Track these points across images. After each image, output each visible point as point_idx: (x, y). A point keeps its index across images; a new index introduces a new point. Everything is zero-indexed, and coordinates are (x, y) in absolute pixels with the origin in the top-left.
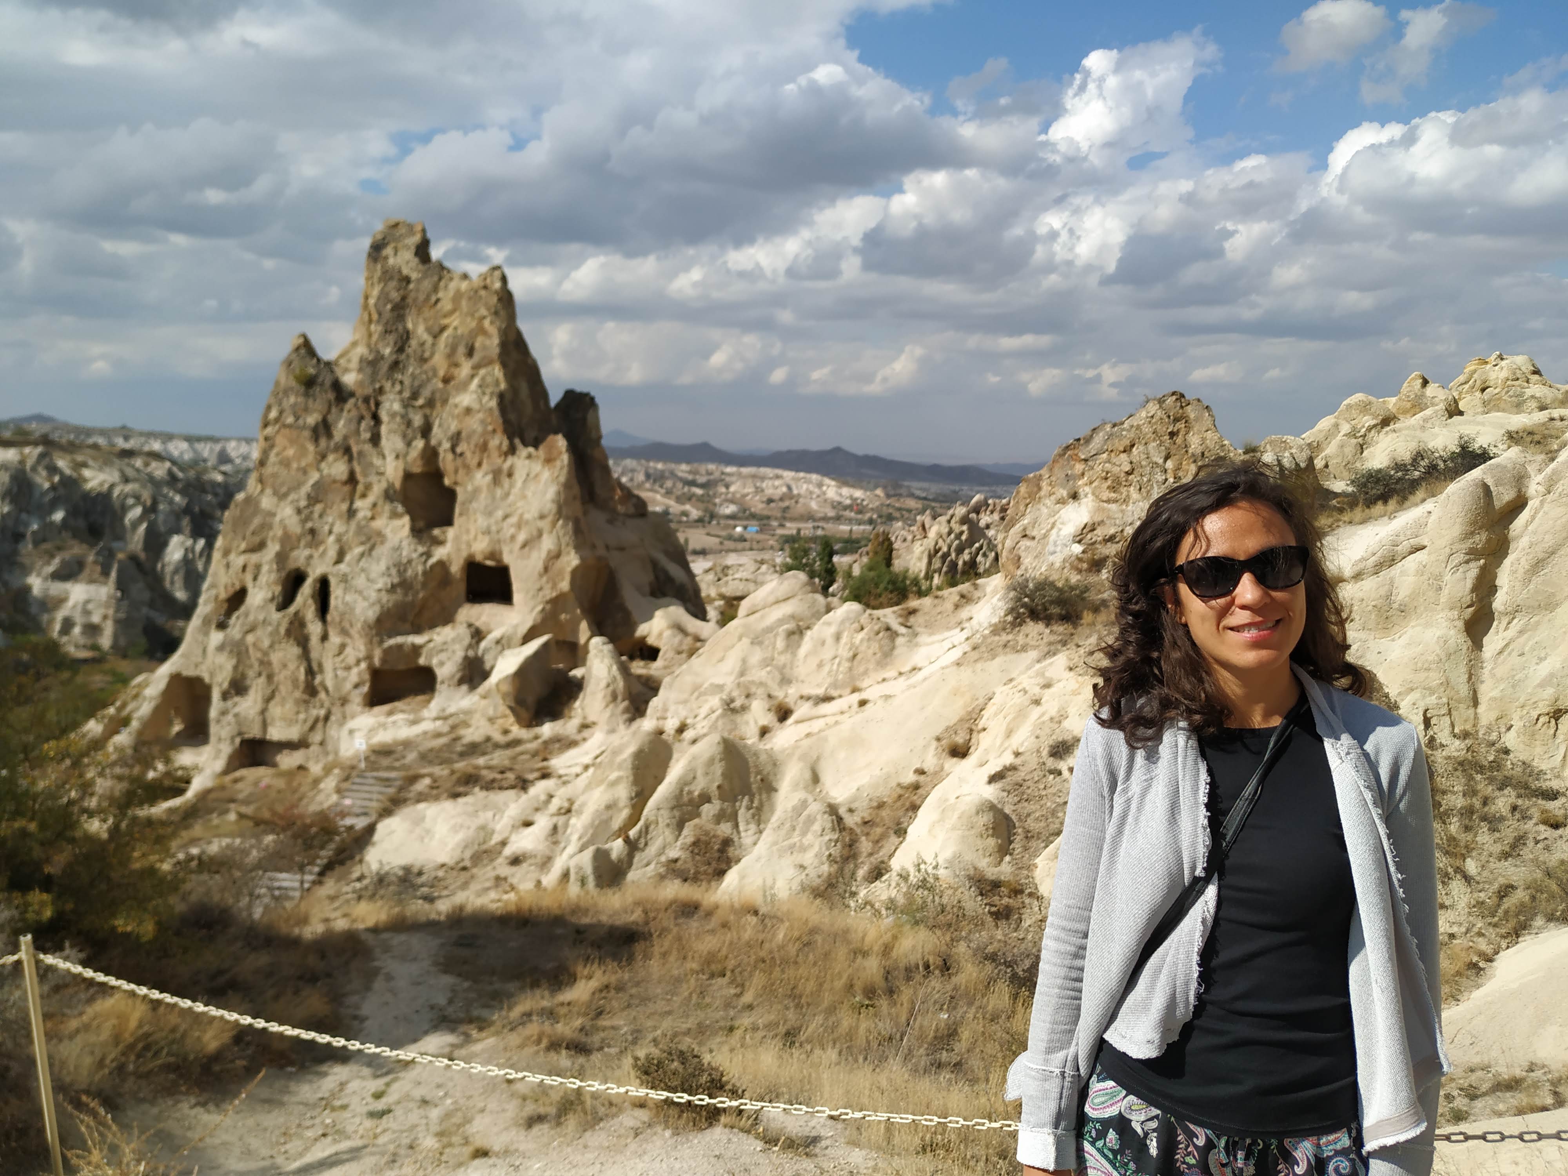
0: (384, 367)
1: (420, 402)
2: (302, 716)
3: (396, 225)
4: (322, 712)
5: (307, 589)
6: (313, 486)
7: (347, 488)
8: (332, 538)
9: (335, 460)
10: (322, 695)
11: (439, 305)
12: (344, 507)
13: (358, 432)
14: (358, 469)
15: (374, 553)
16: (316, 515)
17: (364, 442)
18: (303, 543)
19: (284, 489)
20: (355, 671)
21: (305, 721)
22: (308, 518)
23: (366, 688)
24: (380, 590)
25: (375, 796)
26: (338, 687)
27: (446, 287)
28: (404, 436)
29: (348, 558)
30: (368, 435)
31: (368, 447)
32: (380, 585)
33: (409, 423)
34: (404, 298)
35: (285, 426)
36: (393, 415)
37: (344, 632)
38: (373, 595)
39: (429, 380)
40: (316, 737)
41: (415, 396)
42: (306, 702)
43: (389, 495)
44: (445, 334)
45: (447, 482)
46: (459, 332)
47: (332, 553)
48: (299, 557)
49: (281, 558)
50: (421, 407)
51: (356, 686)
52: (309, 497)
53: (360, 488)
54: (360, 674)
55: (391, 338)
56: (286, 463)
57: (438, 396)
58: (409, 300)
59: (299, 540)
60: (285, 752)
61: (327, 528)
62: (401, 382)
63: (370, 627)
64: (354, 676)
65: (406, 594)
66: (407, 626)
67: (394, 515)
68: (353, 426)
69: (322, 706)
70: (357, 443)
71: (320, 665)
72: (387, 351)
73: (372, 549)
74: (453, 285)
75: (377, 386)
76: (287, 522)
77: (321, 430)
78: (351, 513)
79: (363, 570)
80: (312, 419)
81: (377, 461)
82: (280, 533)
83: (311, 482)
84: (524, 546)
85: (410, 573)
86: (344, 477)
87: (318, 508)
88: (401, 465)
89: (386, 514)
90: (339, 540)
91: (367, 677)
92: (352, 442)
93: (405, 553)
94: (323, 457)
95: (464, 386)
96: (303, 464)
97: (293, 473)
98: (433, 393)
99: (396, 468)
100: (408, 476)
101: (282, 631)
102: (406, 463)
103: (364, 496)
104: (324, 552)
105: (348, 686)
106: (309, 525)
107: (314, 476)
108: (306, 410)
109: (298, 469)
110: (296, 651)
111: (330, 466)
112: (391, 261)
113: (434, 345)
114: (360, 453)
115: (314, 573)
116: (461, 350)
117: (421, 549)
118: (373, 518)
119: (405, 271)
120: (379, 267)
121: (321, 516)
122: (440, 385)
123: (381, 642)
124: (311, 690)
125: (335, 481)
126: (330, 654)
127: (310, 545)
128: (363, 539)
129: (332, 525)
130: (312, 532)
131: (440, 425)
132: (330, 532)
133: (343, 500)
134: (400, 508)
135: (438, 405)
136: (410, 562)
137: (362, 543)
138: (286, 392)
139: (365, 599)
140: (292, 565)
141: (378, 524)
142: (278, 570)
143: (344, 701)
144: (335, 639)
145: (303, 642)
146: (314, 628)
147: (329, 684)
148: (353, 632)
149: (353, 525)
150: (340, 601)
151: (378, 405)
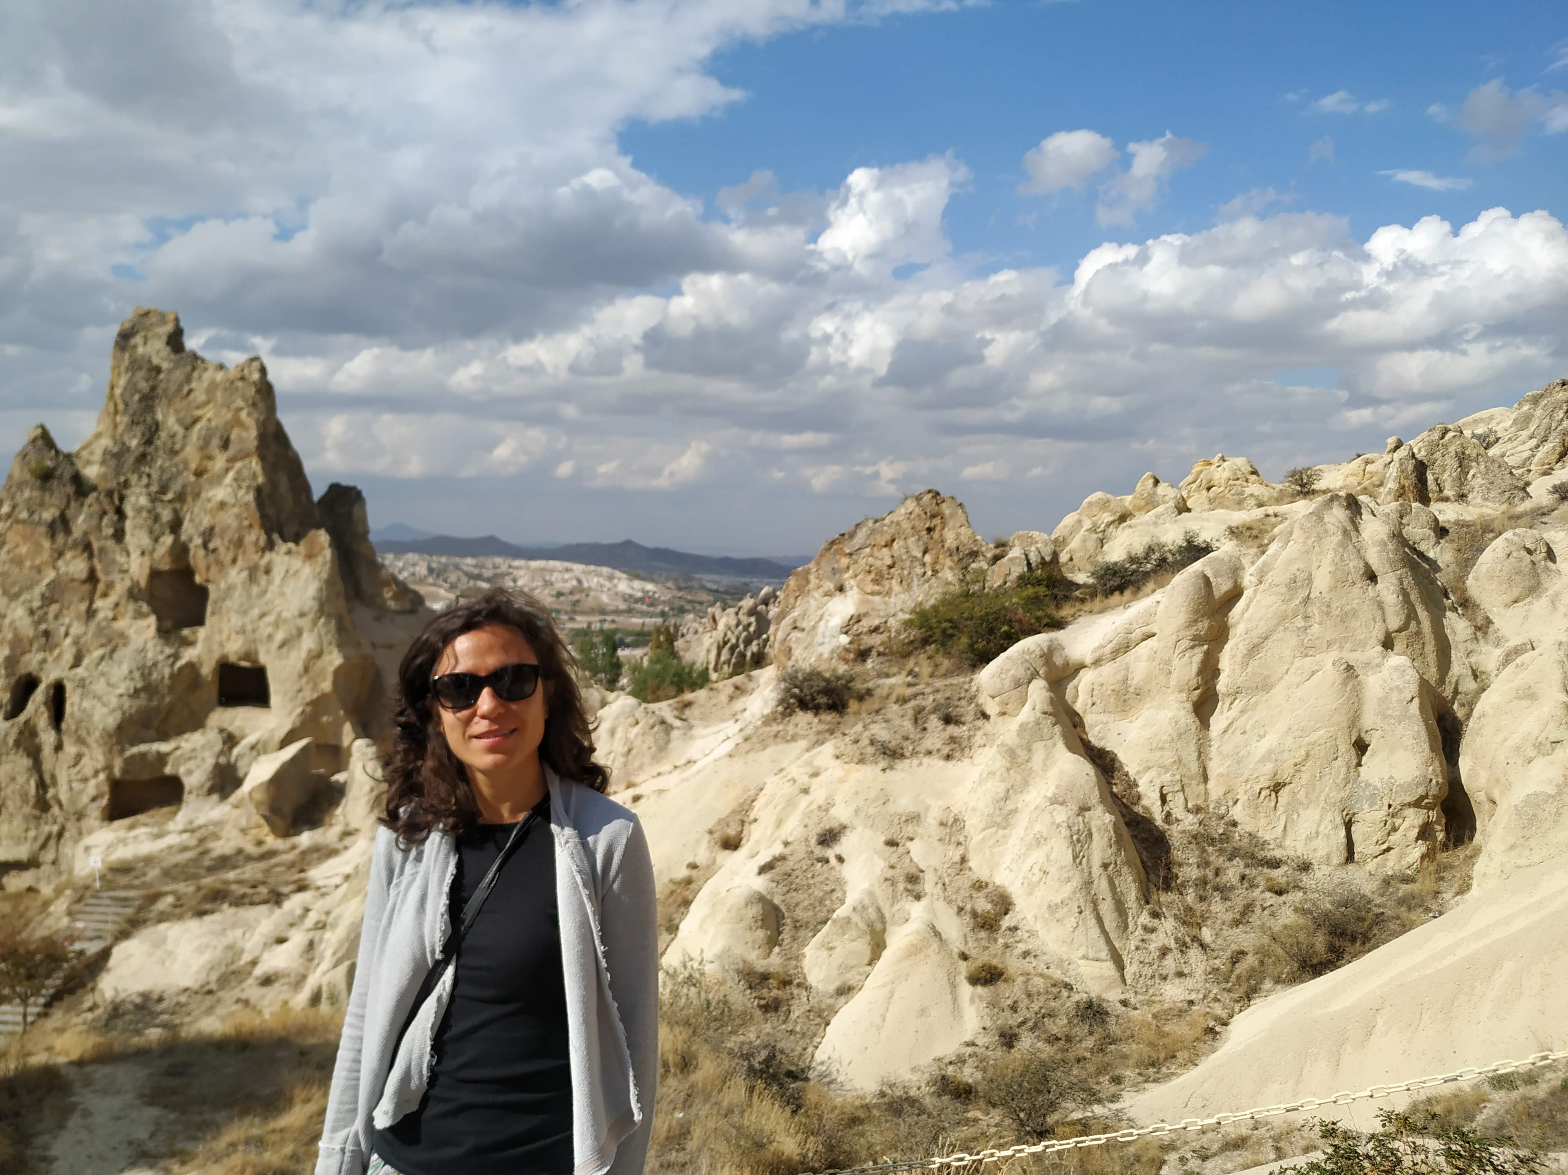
0: (130, 460)
1: (170, 496)
2: (32, 833)
3: (147, 314)
4: (55, 829)
5: (39, 696)
6: (48, 585)
7: (87, 587)
8: (68, 640)
9: (74, 557)
10: (56, 810)
11: (192, 396)
12: (83, 607)
13: (99, 528)
14: (98, 567)
15: (116, 656)
16: (51, 616)
17: (106, 538)
18: (35, 646)
19: (15, 589)
20: (93, 782)
21: (35, 839)
22: (42, 619)
23: (104, 801)
24: (121, 696)
25: (110, 918)
26: (73, 801)
27: (200, 377)
28: (151, 532)
29: (86, 662)
30: (111, 531)
31: (110, 544)
32: (121, 690)
33: (157, 518)
34: (153, 389)
35: (18, 522)
36: (139, 510)
37: (81, 741)
38: (114, 701)
39: (179, 473)
40: (48, 856)
41: (163, 490)
42: (37, 818)
43: (133, 594)
44: (198, 426)
45: (198, 579)
46: (213, 424)
47: (68, 657)
48: (31, 661)
50: (170, 501)
51: (94, 799)
52: (43, 596)
53: (101, 587)
54: (97, 786)
55: (138, 430)
56: (18, 561)
57: (189, 489)
58: (160, 391)
59: (31, 645)
60: (13, 873)
61: (62, 630)
62: (149, 476)
63: (110, 736)
64: (91, 788)
65: (150, 699)
66: (152, 733)
67: (139, 615)
68: (94, 522)
69: (55, 822)
70: (99, 540)
71: (53, 777)
72: (134, 443)
73: (113, 651)
74: (207, 376)
75: (122, 479)
76: (18, 624)
77: (59, 525)
78: (91, 613)
79: (102, 674)
80: (48, 515)
81: (121, 558)
82: (10, 636)
83: (46, 581)
84: (282, 646)
85: (155, 676)
86: (84, 575)
87: (54, 608)
88: (146, 561)
89: (130, 614)
90: (76, 642)
91: (106, 788)
92: (92, 538)
93: (150, 655)
94: (61, 554)
95: (218, 480)
96: (37, 562)
97: (26, 571)
98: (184, 487)
99: (141, 565)
100: (155, 574)
101: (11, 742)
102: (153, 560)
103: (105, 595)
104: (59, 657)
105: (85, 799)
106: (43, 627)
107: (50, 575)
108: (42, 505)
109: (32, 568)
110: (25, 762)
111: (67, 565)
112: (140, 350)
113: (185, 437)
114: (102, 550)
115: (48, 678)
116: (216, 442)
117: (168, 651)
118: (114, 619)
119: (156, 361)
120: (127, 356)
121: (56, 617)
122: (192, 478)
123: (122, 750)
124: (43, 805)
125: (73, 580)
126: (65, 766)
127: (43, 648)
128: (104, 640)
129: (69, 627)
130: (47, 634)
131: (191, 520)
132: (67, 634)
133: (82, 600)
134: (145, 608)
135: (189, 499)
136: (155, 664)
137: (102, 646)
138: (20, 486)
139: (104, 705)
140: (22, 670)
141: (120, 625)
142: (8, 676)
143: (80, 816)
144: (70, 749)
145: (35, 754)
146: (47, 738)
147: (64, 797)
148: (91, 741)
149: (93, 625)
150: (76, 708)
151: (122, 499)
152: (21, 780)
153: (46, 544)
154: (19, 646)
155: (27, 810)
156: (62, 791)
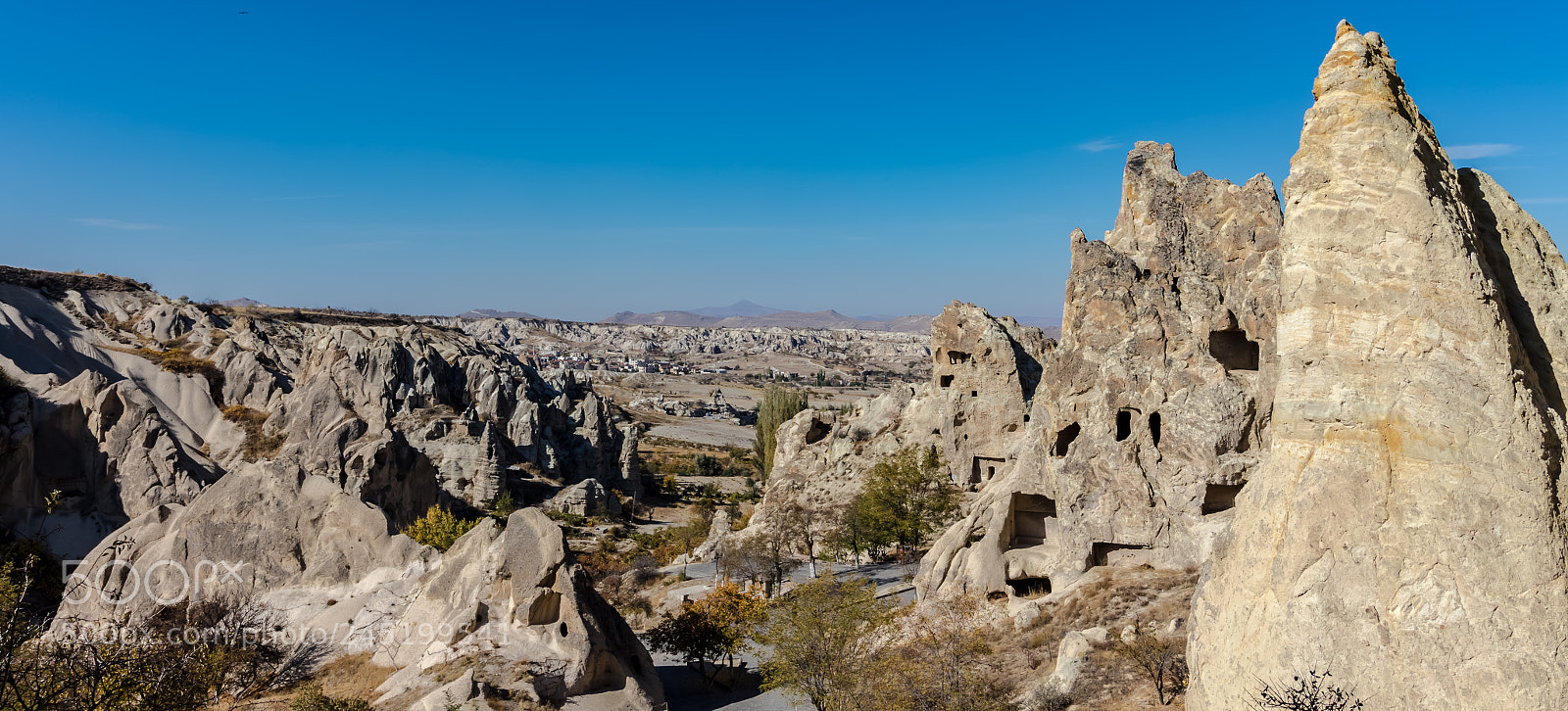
0: (1174, 251)
1: (1212, 276)
2: (1148, 524)
4: (1165, 521)
5: (1143, 422)
6: (1129, 343)
7: (1161, 343)
8: (1154, 383)
9: (1146, 322)
10: (1163, 507)
11: (1212, 204)
12: (1161, 358)
13: (1162, 301)
14: (1167, 329)
15: (1197, 393)
16: (1136, 365)
17: (1169, 308)
18: (1129, 387)
19: (1102, 346)
20: (1192, 487)
21: (1151, 529)
22: (1130, 368)
23: (1201, 501)
24: (1214, 423)
26: (1175, 501)
28: (1207, 303)
29: (1171, 397)
30: (1171, 303)
31: (1173, 312)
32: (1213, 419)
33: (1208, 293)
34: (1174, 200)
36: (1193, 287)
37: (1180, 456)
38: (1208, 427)
39: (1216, 260)
40: (1162, 541)
41: (1207, 272)
42: (1151, 513)
43: (1200, 349)
44: (1224, 225)
45: (1249, 337)
46: (1238, 223)
47: (1159, 394)
48: (1128, 397)
49: (1111, 399)
50: (1213, 280)
51: (1193, 499)
52: (1127, 350)
53: (1172, 343)
54: (1196, 489)
55: (1175, 230)
56: (1100, 326)
57: (1226, 272)
58: (1180, 201)
59: (1125, 385)
61: (1148, 374)
62: (1193, 262)
63: (1211, 450)
64: (1191, 491)
65: (1233, 425)
67: (1208, 364)
68: (1157, 297)
69: (1164, 516)
70: (1164, 309)
71: (1158, 484)
72: (1173, 240)
73: (1194, 390)
75: (1172, 266)
76: (1112, 371)
77: (1128, 300)
78: (1168, 363)
79: (1190, 407)
80: (1121, 292)
81: (1184, 322)
82: (1107, 380)
83: (1127, 339)
85: (1233, 408)
86: (1159, 334)
87: (1137, 359)
88: (1206, 324)
89: (1200, 363)
90: (1161, 384)
91: (1204, 491)
92: (1159, 309)
93: (1224, 393)
94: (1135, 320)
95: (1253, 264)
96: (1117, 326)
97: (1109, 333)
98: (1222, 270)
99: (1203, 328)
100: (1213, 334)
101: (1123, 456)
102: (1212, 324)
103: (1176, 349)
104: (1151, 394)
105: (1186, 499)
106: (1132, 372)
107: (1130, 335)
108: (1112, 286)
109: (1113, 331)
111: (1142, 328)
112: (1154, 172)
113: (1214, 234)
114: (1168, 317)
115: (1148, 408)
116: (1243, 237)
117: (1237, 390)
118: (1188, 366)
121: (1141, 366)
122: (1227, 264)
123: (1220, 463)
124: (1153, 503)
125: (1147, 339)
126: (1167, 474)
127: (1135, 389)
128: (1183, 382)
129: (1152, 373)
130: (1136, 378)
131: (1232, 294)
132: (1152, 378)
133: (1158, 353)
134: (1212, 359)
135: (1226, 278)
136: (1230, 400)
137: (1183, 386)
139: (1201, 430)
140: (1121, 405)
141: (1192, 369)
142: (1108, 409)
143: (1183, 512)
144: (1172, 462)
145: (1140, 465)
146: (1149, 453)
147: (1168, 498)
148: (1192, 455)
149: (1172, 372)
150: (1173, 432)
151: (1175, 280)
152: (1136, 483)
153: (1122, 314)
154: (1115, 386)
155: (1142, 506)
156: (1166, 491)
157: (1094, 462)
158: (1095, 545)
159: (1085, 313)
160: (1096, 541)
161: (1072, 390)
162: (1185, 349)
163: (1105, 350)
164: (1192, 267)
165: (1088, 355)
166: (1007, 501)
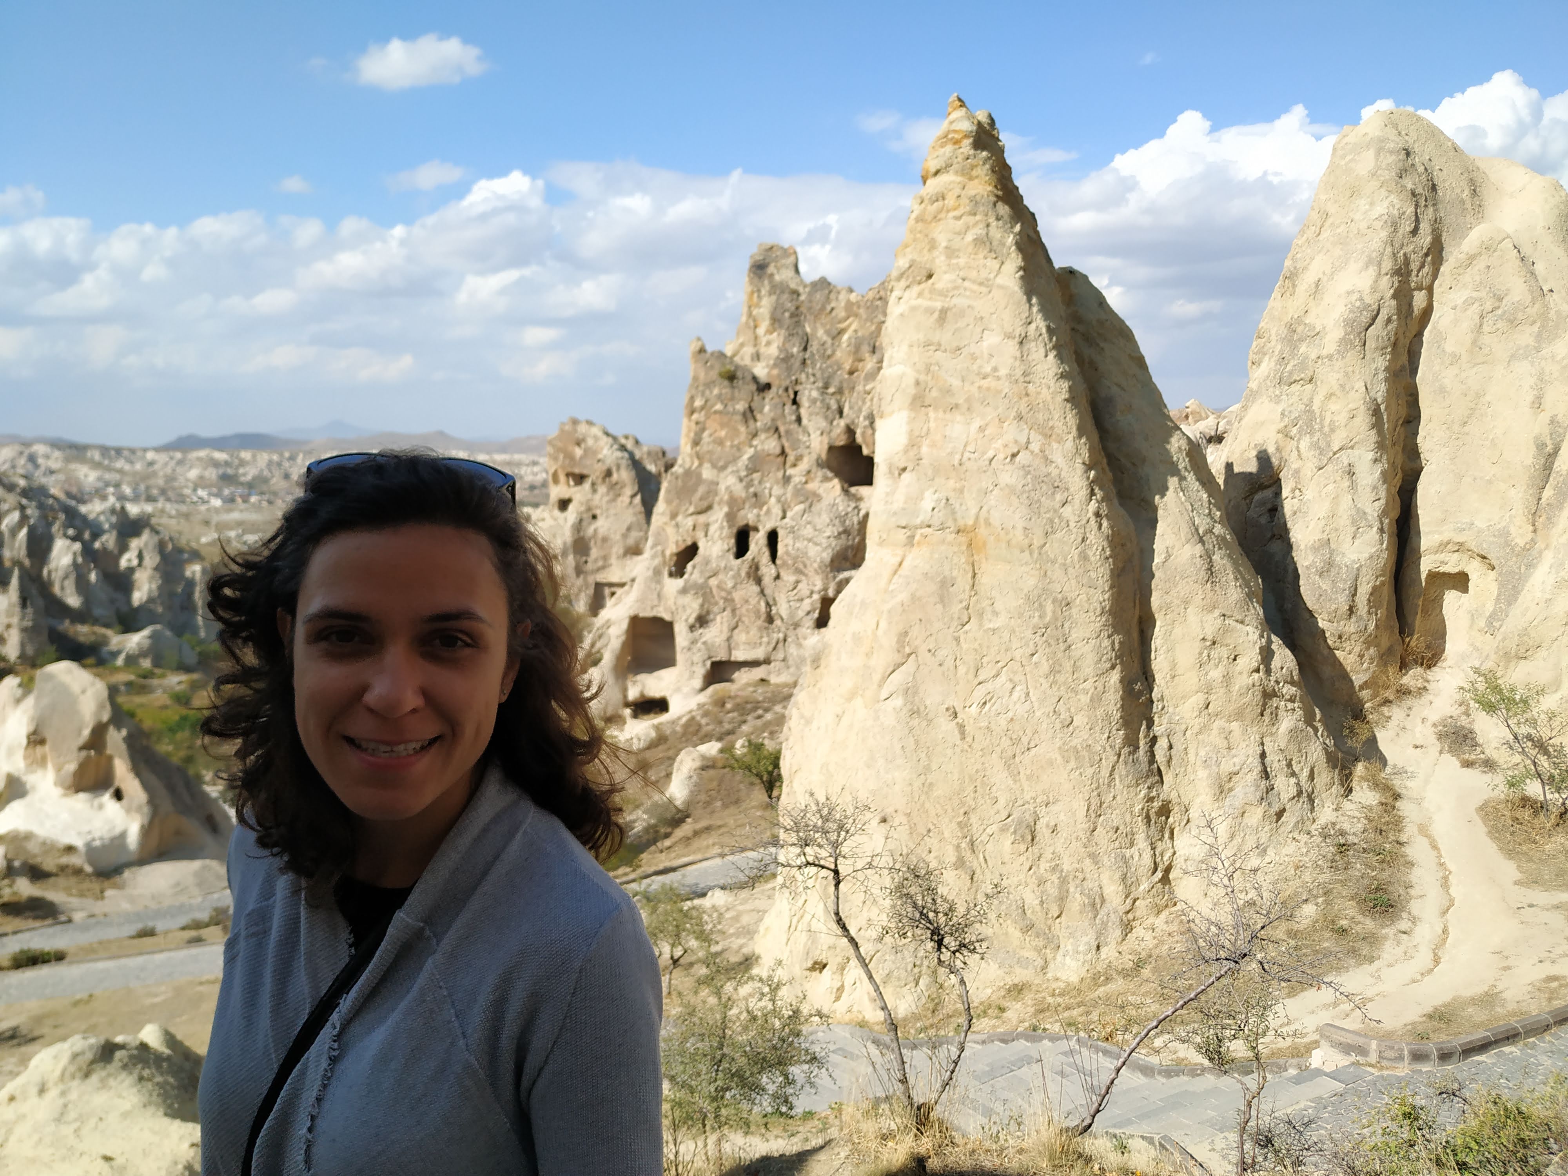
4: (781, 635)
5: (757, 541)
6: (750, 459)
7: (780, 460)
8: (773, 500)
9: (767, 438)
10: (778, 622)
11: (834, 314)
12: (780, 474)
13: (783, 415)
14: (786, 445)
15: (813, 509)
16: (756, 482)
17: (790, 423)
18: (747, 506)
20: (807, 601)
21: (768, 643)
22: (750, 485)
23: (816, 615)
26: (792, 615)
29: (789, 514)
30: (794, 418)
31: (795, 426)
35: (714, 412)
36: (814, 401)
37: (798, 571)
38: (825, 543)
39: (835, 373)
40: (780, 655)
41: (826, 386)
42: (767, 628)
43: (820, 464)
44: (845, 337)
45: (865, 452)
46: (860, 334)
47: (777, 511)
48: (749, 516)
49: (730, 517)
50: (833, 394)
51: (808, 613)
52: (747, 467)
53: (791, 458)
54: (812, 604)
56: (720, 442)
57: (845, 385)
58: (803, 309)
59: (744, 503)
61: (767, 491)
62: (814, 375)
63: (826, 566)
64: (807, 605)
65: (848, 540)
66: (848, 564)
67: (826, 479)
68: (779, 411)
69: (779, 631)
70: (784, 424)
71: (774, 599)
72: (795, 350)
73: (810, 506)
76: (733, 488)
77: (749, 415)
78: (787, 480)
79: (809, 523)
80: (741, 406)
81: (803, 438)
82: (726, 497)
83: (746, 457)
86: (778, 451)
87: (756, 476)
88: (826, 440)
89: (819, 479)
90: (779, 500)
91: (819, 605)
92: (779, 423)
94: (755, 436)
95: (872, 377)
96: (736, 442)
97: (727, 449)
98: (841, 382)
99: (821, 442)
100: (831, 449)
101: (743, 574)
102: (830, 438)
103: (794, 465)
104: (768, 512)
105: (801, 613)
106: (752, 490)
107: (749, 452)
108: (732, 399)
109: (732, 446)
110: (756, 589)
111: (762, 443)
112: (777, 278)
113: (833, 344)
114: (788, 432)
115: (763, 527)
116: (865, 348)
117: (853, 505)
118: (806, 482)
121: (760, 483)
122: (846, 376)
123: (835, 578)
124: (770, 619)
125: (769, 455)
126: (785, 590)
127: (754, 506)
128: (802, 499)
129: (771, 489)
130: (755, 495)
131: (851, 408)
132: (770, 496)
133: (778, 469)
134: (830, 474)
135: (846, 392)
136: (847, 514)
137: (802, 502)
139: (816, 544)
140: (741, 523)
141: (811, 486)
142: (730, 527)
143: (796, 625)
146: (768, 571)
150: (790, 548)
151: (796, 393)
152: (753, 601)
153: (742, 429)
154: (735, 505)
155: (760, 622)
156: (782, 609)
157: (713, 582)
158: (714, 664)
159: (703, 430)
160: (714, 659)
161: (692, 509)
162: (804, 465)
163: (724, 468)
164: (812, 379)
165: (707, 473)
166: (625, 625)
